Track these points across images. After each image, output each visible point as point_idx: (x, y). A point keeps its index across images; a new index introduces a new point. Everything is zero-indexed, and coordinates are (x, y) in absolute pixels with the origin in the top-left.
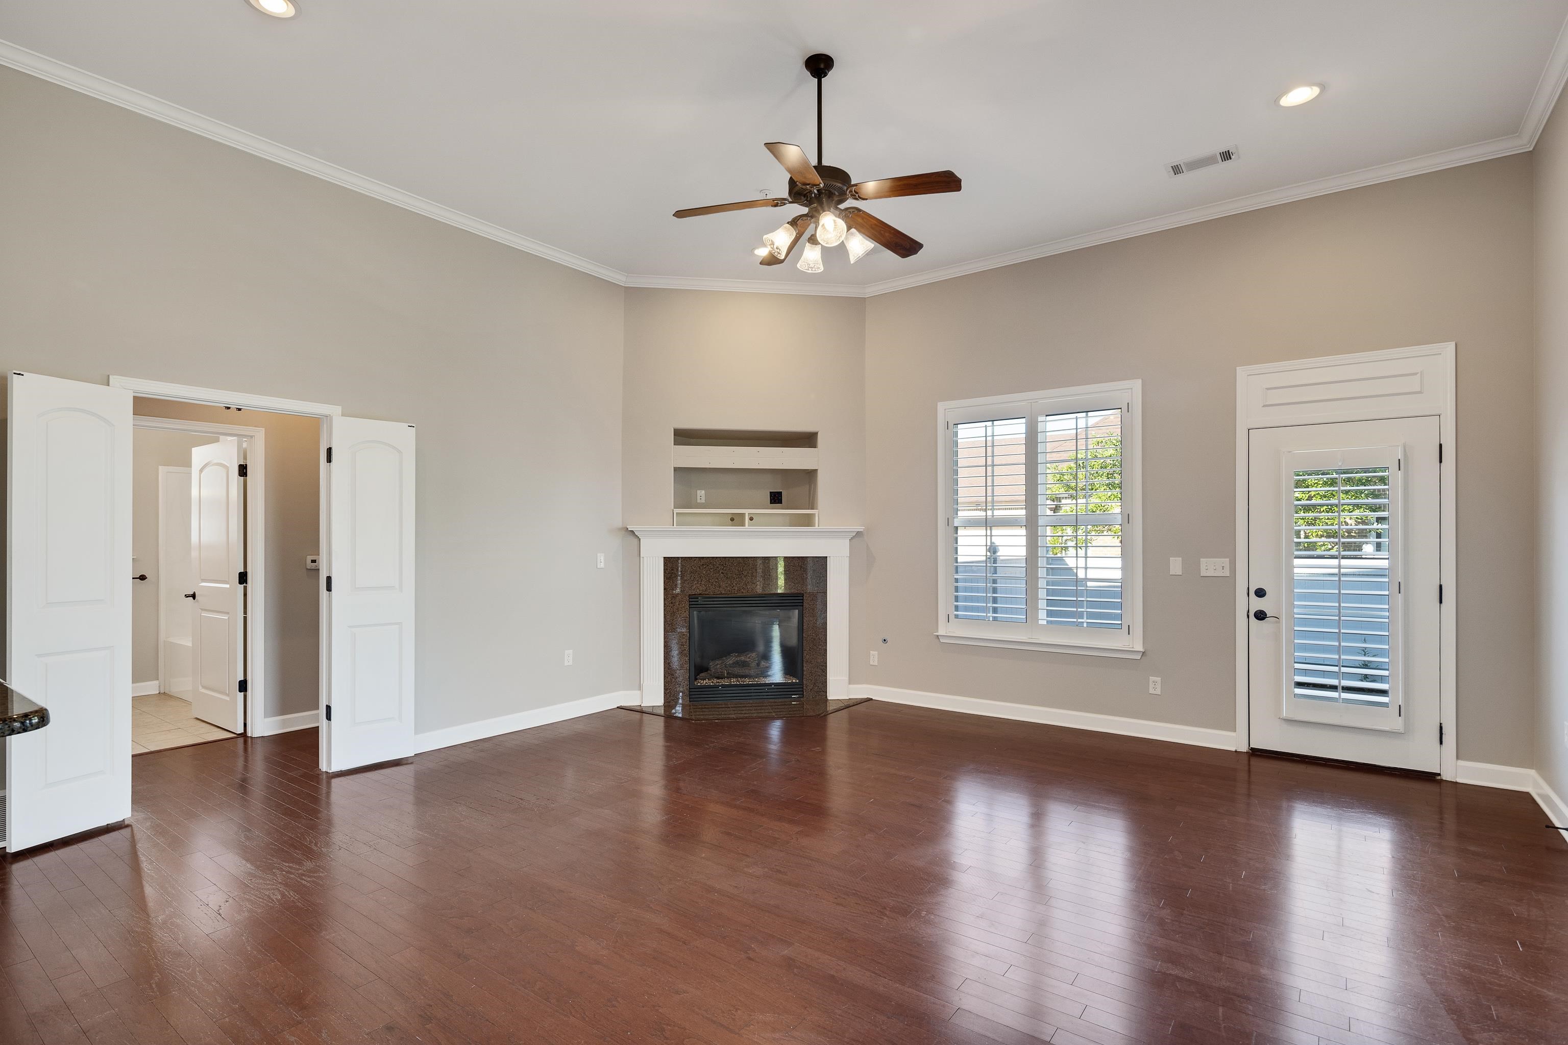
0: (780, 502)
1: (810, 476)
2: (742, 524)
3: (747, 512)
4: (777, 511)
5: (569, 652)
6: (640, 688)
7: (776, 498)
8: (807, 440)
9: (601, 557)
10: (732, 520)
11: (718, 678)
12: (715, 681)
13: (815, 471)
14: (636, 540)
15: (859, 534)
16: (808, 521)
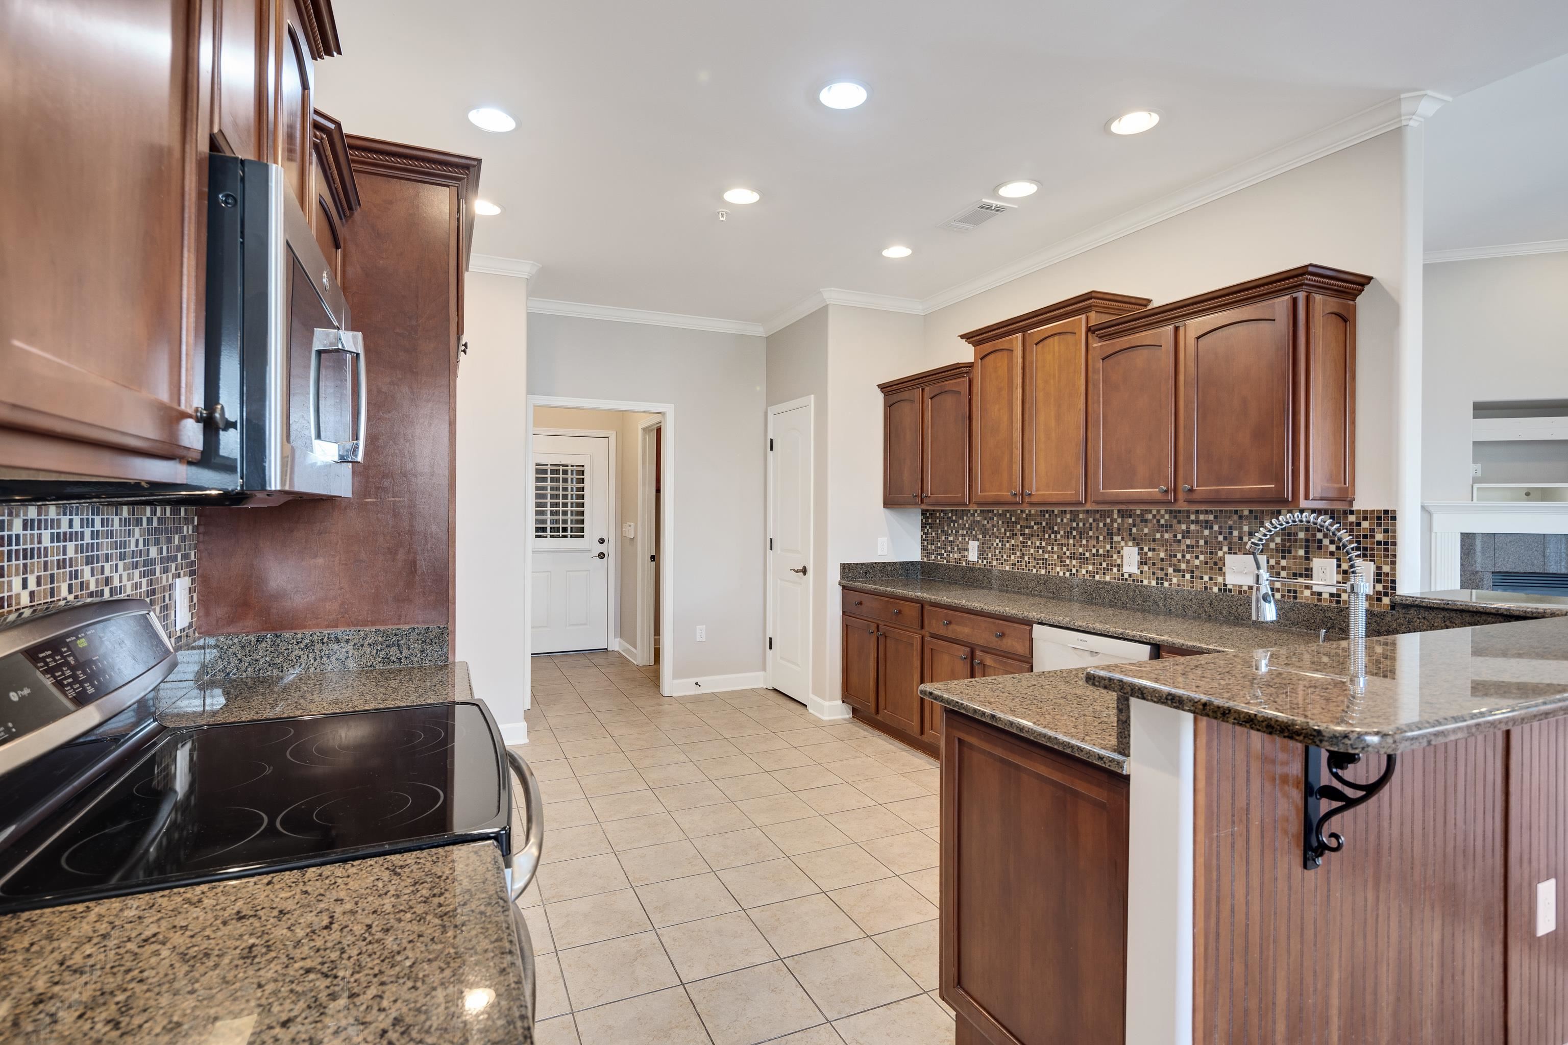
14: (1429, 516)
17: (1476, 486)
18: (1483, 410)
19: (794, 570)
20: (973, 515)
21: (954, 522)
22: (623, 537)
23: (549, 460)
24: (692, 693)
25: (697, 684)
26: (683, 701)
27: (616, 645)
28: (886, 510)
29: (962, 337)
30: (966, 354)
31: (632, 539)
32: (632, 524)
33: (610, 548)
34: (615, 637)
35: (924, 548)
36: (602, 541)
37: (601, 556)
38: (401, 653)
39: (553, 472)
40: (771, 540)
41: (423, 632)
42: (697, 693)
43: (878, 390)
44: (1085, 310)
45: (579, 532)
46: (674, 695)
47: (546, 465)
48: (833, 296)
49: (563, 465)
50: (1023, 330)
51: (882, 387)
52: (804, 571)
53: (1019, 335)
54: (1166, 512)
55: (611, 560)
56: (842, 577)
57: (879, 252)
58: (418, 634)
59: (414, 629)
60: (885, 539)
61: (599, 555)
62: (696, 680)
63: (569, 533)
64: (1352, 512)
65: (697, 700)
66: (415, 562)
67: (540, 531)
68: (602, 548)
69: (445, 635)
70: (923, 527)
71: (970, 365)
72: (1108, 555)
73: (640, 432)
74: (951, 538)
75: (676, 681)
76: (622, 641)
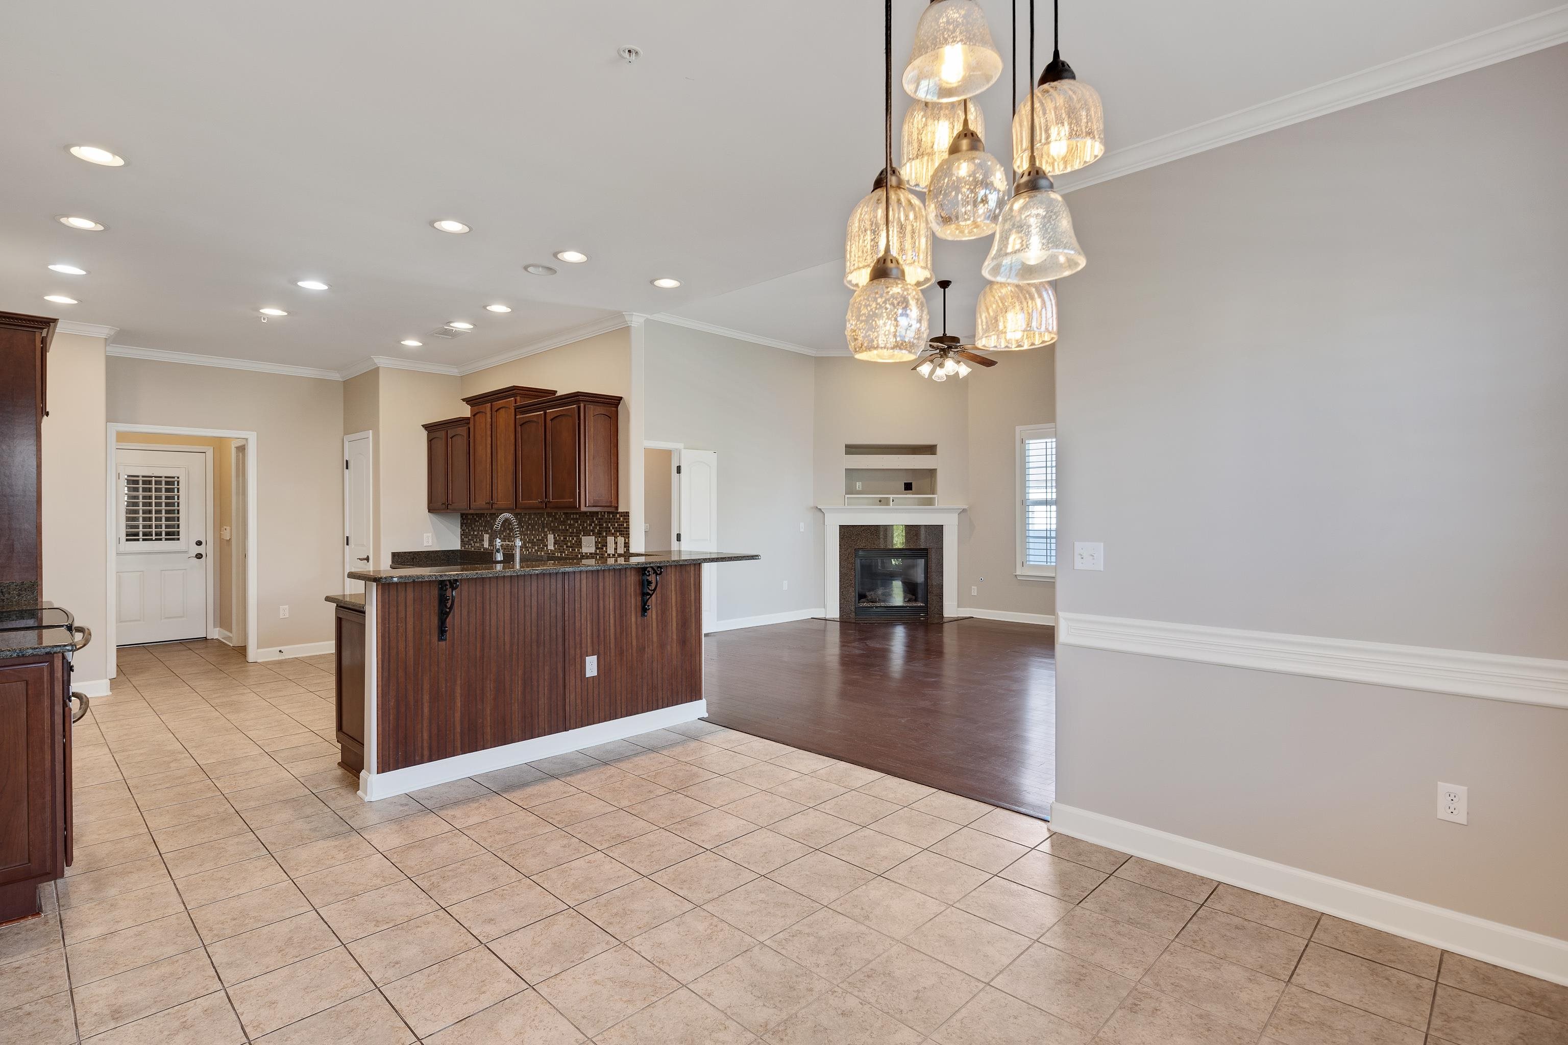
0: (911, 489)
1: (932, 473)
2: (888, 504)
3: (891, 496)
4: (909, 496)
5: (785, 582)
6: (825, 607)
7: (908, 487)
8: (930, 450)
9: (802, 524)
10: (880, 501)
11: (872, 602)
12: (871, 604)
13: (935, 470)
14: (822, 514)
15: (964, 510)
16: (930, 502)
17: (847, 496)
18: (852, 449)
19: (360, 559)
20: (486, 517)
21: (478, 521)
22: (221, 540)
23: (141, 472)
24: (277, 659)
25: (280, 651)
26: (265, 665)
27: (215, 633)
28: (430, 514)
29: (463, 400)
30: (466, 411)
31: (229, 541)
32: (228, 528)
33: (209, 549)
34: (215, 626)
35: (462, 541)
36: (199, 543)
37: (199, 556)
38: (4, 596)
39: (144, 482)
40: (347, 537)
41: (19, 584)
42: (280, 658)
43: (423, 429)
44: (514, 395)
45: (173, 535)
46: (258, 661)
47: (138, 476)
48: (382, 361)
49: (155, 477)
50: (491, 401)
51: (426, 427)
52: (367, 559)
53: (489, 405)
54: (564, 513)
55: (210, 560)
56: (393, 562)
57: (399, 342)
58: (16, 586)
59: (13, 583)
60: (430, 535)
61: (196, 555)
62: (280, 648)
63: (163, 536)
64: (618, 513)
65: (280, 663)
66: (13, 545)
67: (132, 536)
68: (200, 550)
69: (35, 586)
70: (462, 526)
71: (468, 419)
72: (542, 540)
73: (233, 451)
74: (476, 533)
75: (259, 650)
76: (221, 630)
